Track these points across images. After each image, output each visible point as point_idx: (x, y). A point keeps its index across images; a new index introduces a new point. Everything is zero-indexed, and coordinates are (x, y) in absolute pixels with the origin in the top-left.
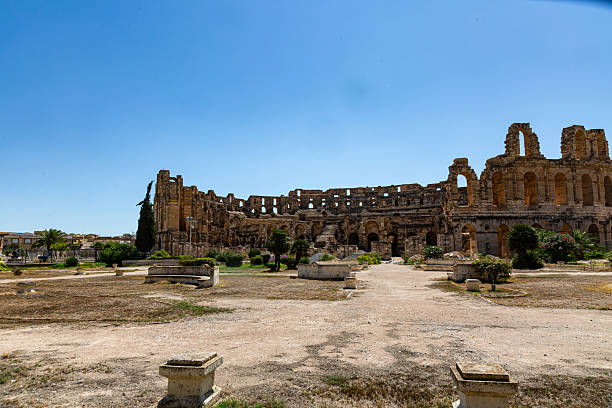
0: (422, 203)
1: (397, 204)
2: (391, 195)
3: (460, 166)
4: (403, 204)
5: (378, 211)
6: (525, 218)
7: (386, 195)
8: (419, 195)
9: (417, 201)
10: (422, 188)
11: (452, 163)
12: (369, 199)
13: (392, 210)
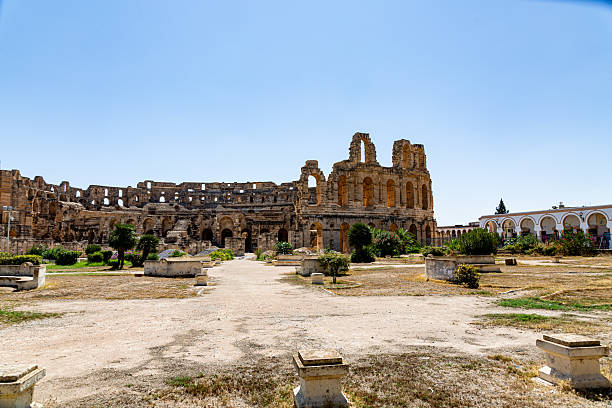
0: (275, 201)
1: (252, 201)
2: (247, 191)
3: (311, 167)
4: (258, 201)
5: (232, 207)
6: (363, 217)
7: (242, 191)
8: (273, 193)
9: (271, 199)
10: (276, 187)
11: (304, 165)
12: (224, 194)
13: (247, 207)
